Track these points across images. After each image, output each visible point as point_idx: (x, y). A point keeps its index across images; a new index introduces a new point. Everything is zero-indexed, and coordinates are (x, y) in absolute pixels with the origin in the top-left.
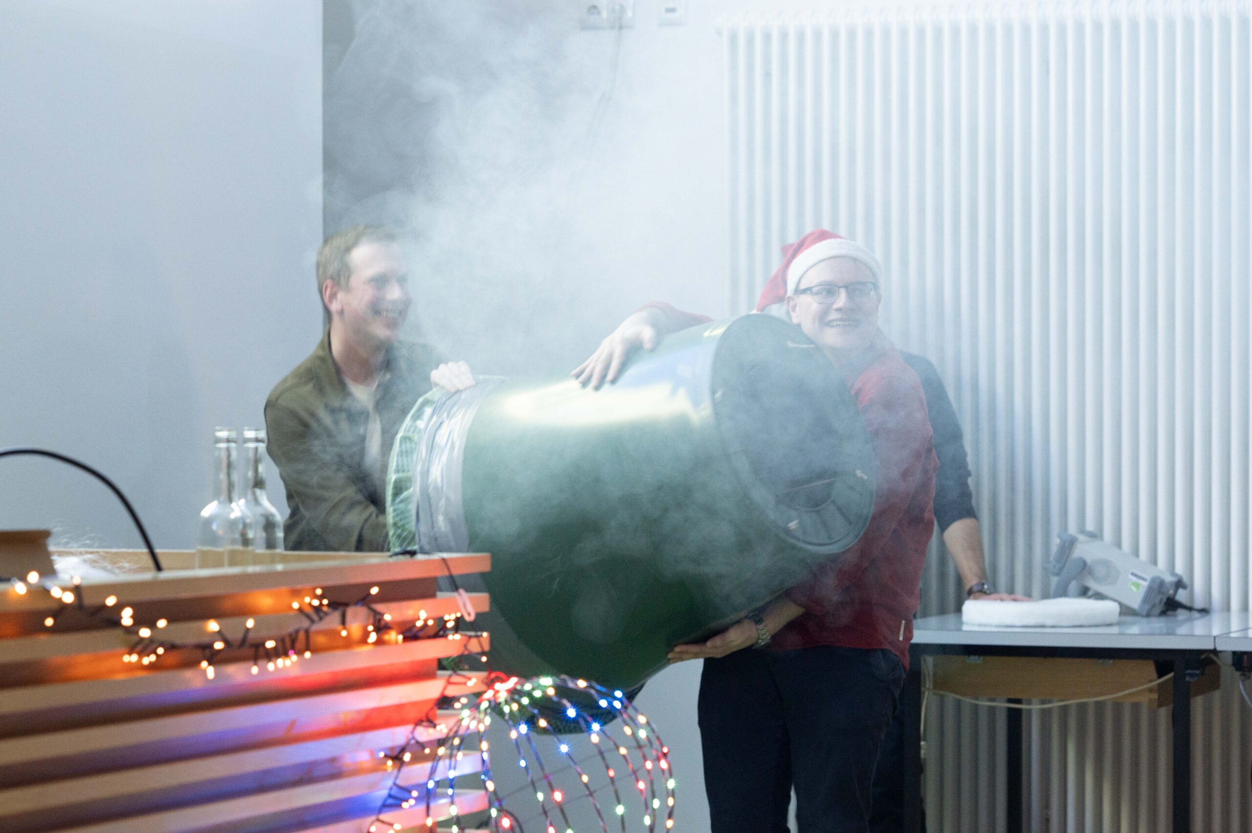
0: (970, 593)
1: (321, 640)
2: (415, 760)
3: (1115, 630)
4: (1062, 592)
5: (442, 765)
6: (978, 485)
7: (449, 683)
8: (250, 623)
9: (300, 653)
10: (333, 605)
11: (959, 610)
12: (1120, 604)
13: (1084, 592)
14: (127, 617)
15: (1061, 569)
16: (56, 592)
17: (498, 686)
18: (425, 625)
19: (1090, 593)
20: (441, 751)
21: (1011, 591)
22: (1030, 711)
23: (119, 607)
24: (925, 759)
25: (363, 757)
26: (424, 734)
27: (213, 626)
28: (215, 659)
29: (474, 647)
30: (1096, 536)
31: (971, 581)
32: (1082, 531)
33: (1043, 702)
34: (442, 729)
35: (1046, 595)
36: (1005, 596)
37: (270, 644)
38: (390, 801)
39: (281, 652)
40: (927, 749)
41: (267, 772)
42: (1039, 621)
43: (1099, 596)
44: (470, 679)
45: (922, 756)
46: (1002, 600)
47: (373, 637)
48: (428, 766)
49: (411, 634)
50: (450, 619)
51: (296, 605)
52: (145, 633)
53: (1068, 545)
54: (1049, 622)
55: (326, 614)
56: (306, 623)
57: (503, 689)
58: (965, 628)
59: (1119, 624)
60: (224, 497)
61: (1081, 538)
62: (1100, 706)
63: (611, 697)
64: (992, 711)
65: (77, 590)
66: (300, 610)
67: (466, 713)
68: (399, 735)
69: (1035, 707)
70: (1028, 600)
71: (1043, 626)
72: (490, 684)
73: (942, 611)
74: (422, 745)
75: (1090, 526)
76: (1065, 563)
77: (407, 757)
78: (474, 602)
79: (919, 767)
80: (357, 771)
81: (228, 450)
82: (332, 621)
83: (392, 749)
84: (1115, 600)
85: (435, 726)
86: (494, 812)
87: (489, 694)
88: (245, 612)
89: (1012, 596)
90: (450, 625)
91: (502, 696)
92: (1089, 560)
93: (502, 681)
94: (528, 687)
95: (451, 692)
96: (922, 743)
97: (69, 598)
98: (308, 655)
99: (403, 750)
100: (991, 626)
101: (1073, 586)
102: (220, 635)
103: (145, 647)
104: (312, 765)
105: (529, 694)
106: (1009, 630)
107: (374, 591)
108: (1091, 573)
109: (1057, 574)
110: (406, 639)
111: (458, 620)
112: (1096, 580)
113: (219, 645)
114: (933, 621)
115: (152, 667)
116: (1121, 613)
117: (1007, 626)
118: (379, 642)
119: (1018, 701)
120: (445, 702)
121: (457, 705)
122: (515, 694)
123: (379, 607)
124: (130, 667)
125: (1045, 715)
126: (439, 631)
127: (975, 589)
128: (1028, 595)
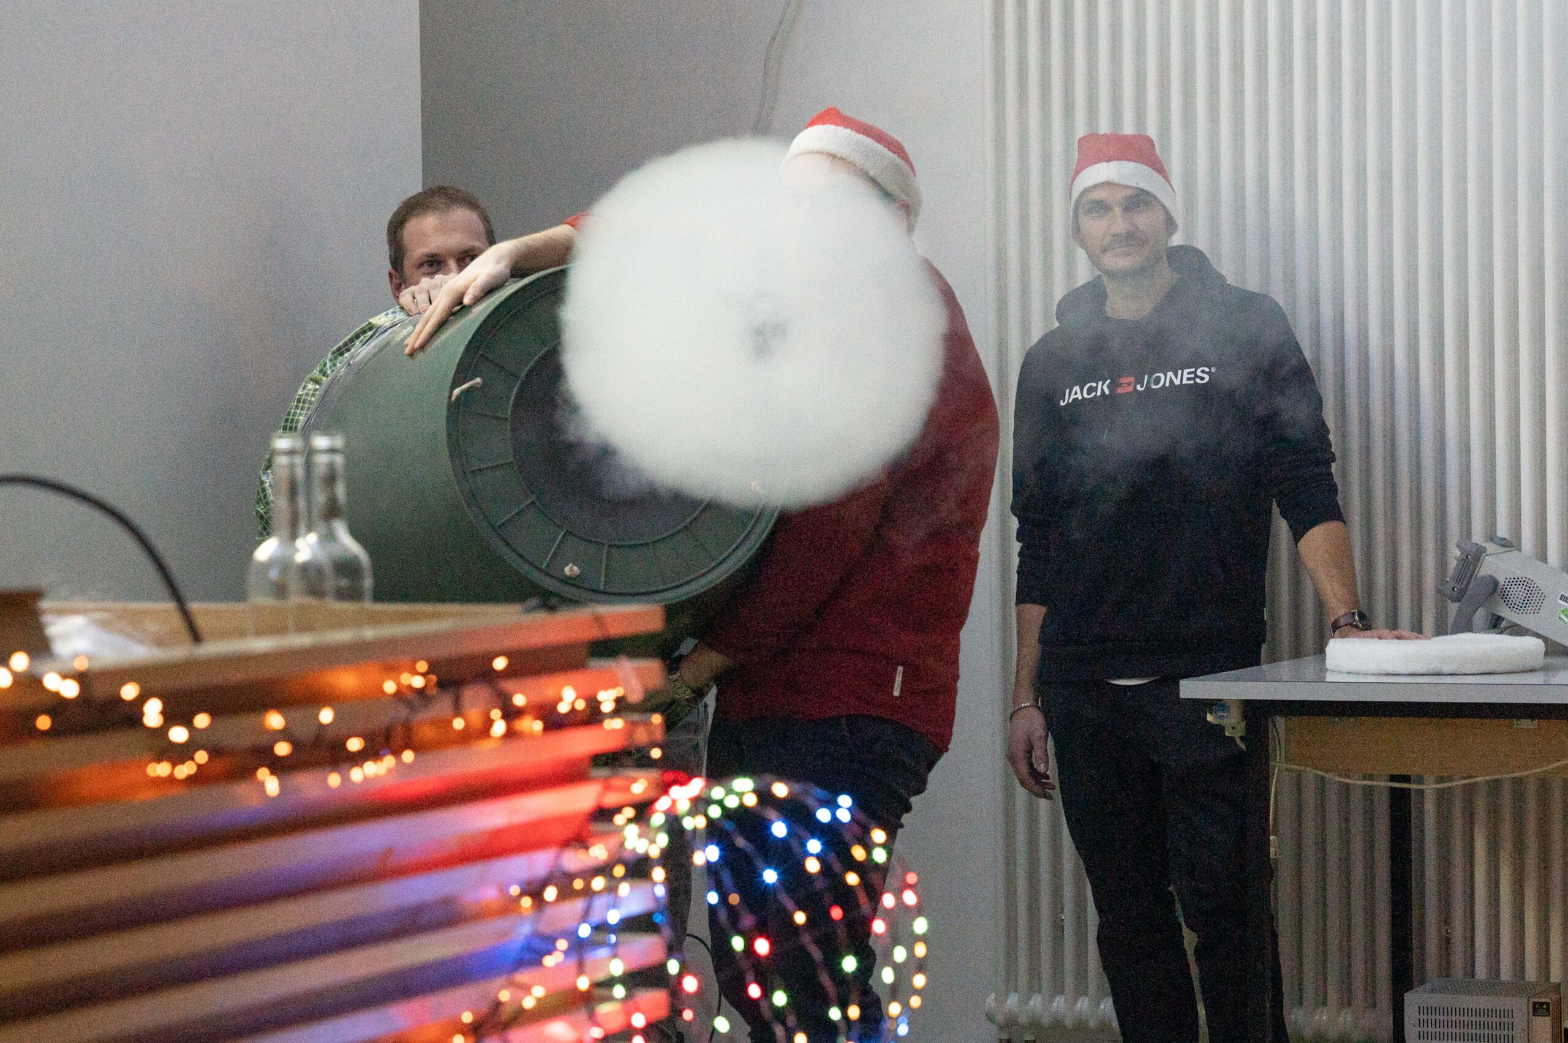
0: (1336, 626)
1: (427, 732)
2: (563, 896)
3: (1538, 678)
4: (1465, 626)
5: (599, 903)
6: (1345, 474)
7: (607, 788)
8: (326, 716)
9: (397, 753)
10: (442, 685)
11: (1320, 650)
12: (1545, 640)
13: (1495, 624)
14: (153, 713)
15: (1463, 592)
16: (53, 682)
17: (675, 791)
18: (573, 710)
19: (1503, 625)
20: (598, 883)
21: (1393, 624)
22: (1421, 792)
23: (141, 700)
24: (1276, 860)
25: (489, 894)
26: (573, 860)
27: (275, 720)
28: (278, 766)
29: (641, 736)
30: (1510, 544)
31: (1338, 609)
32: (1492, 537)
33: (1442, 780)
34: (599, 852)
35: (1441, 630)
36: (1385, 632)
37: (354, 744)
38: (527, 956)
39: (371, 753)
40: (1277, 846)
41: (352, 922)
42: (1434, 667)
43: (1517, 630)
44: (635, 780)
45: (1272, 856)
46: (1380, 638)
47: (499, 728)
48: (579, 905)
49: (554, 722)
50: (607, 700)
51: (390, 687)
52: (178, 734)
53: (1472, 559)
54: (1446, 669)
55: (433, 697)
56: (403, 712)
57: (682, 796)
58: (1329, 677)
59: (1545, 669)
60: (285, 532)
61: (1490, 547)
62: (1519, 782)
63: (833, 806)
64: (1368, 792)
65: (81, 677)
66: (398, 695)
67: (632, 830)
68: (540, 862)
69: (1430, 787)
70: (1417, 638)
71: (1438, 674)
72: (664, 788)
73: (1297, 653)
74: (571, 877)
75: (1502, 531)
76: (1469, 583)
77: (550, 894)
78: (639, 673)
79: (1267, 870)
80: (480, 915)
81: (292, 466)
82: (443, 705)
83: (529, 883)
84: (1538, 636)
85: (587, 848)
86: (673, 967)
87: (663, 804)
88: (319, 699)
89: (1396, 632)
90: (607, 707)
91: (683, 806)
92: (1501, 581)
93: (682, 783)
94: (717, 792)
95: (611, 799)
96: (1272, 838)
97: (70, 690)
98: (408, 756)
99: (545, 883)
100: (1366, 674)
101: (1480, 616)
102: (284, 734)
103: (179, 754)
104: (417, 910)
105: (720, 803)
106: (1391, 679)
107: (500, 664)
108: (1504, 596)
109: (1458, 600)
110: (547, 729)
111: (619, 701)
112: (1512, 607)
113: (282, 749)
114: (1285, 667)
115: (190, 780)
116: (1546, 654)
117: (1387, 675)
118: (511, 734)
119: (1406, 779)
120: (603, 814)
121: (619, 819)
122: (700, 804)
123: (507, 685)
124: (159, 782)
125: (1443, 798)
126: (592, 716)
127: (1342, 622)
128: (1418, 629)
